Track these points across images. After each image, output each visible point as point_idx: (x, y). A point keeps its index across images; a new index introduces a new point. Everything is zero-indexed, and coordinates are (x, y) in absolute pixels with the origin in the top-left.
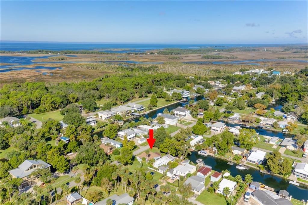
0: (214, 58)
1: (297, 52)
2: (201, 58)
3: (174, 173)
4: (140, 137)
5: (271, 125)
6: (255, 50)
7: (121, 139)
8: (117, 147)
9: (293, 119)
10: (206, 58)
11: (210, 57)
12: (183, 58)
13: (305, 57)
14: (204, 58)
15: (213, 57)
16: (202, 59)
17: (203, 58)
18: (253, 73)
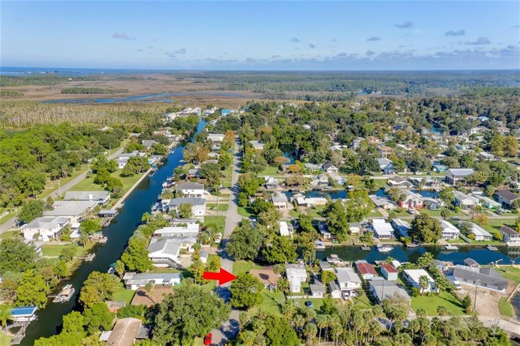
0: (87, 93)
1: (199, 82)
2: (60, 92)
3: (343, 288)
4: (187, 252)
5: (327, 183)
6: (136, 78)
7: (156, 267)
8: (175, 284)
9: (335, 171)
10: (71, 93)
11: (79, 91)
12: (24, 93)
13: (219, 89)
14: (67, 93)
15: (85, 90)
16: (62, 95)
17: (65, 92)
18: (189, 114)
